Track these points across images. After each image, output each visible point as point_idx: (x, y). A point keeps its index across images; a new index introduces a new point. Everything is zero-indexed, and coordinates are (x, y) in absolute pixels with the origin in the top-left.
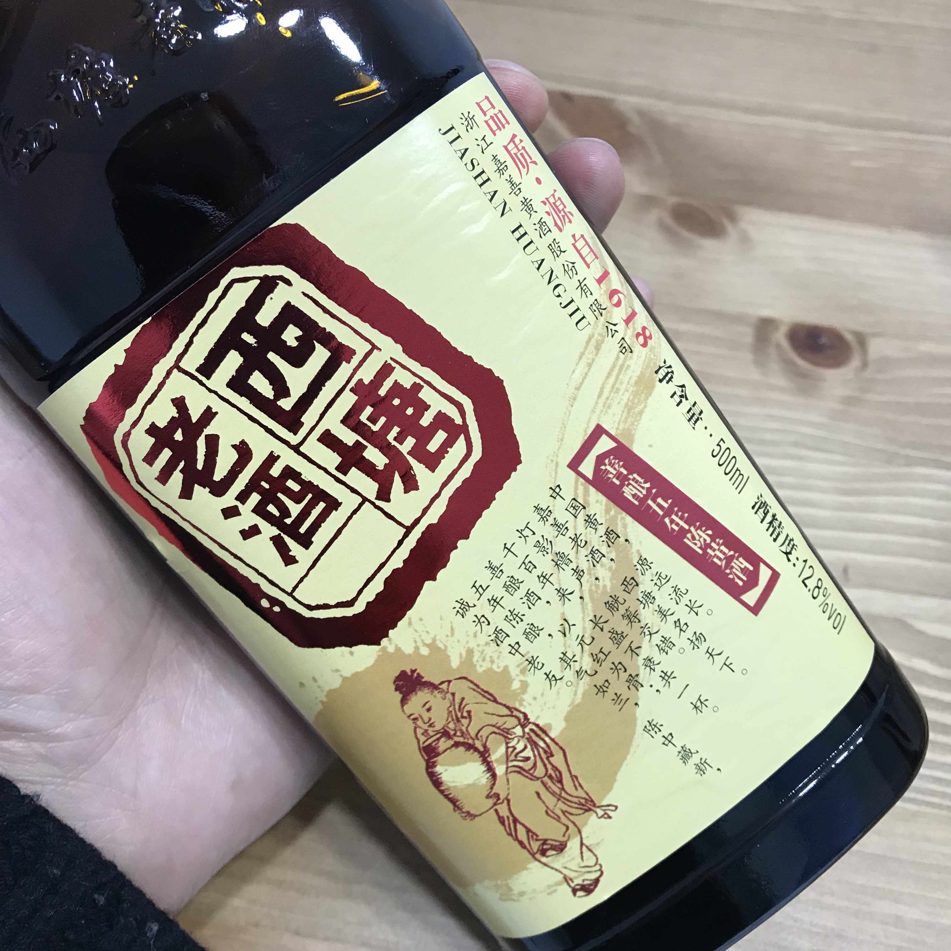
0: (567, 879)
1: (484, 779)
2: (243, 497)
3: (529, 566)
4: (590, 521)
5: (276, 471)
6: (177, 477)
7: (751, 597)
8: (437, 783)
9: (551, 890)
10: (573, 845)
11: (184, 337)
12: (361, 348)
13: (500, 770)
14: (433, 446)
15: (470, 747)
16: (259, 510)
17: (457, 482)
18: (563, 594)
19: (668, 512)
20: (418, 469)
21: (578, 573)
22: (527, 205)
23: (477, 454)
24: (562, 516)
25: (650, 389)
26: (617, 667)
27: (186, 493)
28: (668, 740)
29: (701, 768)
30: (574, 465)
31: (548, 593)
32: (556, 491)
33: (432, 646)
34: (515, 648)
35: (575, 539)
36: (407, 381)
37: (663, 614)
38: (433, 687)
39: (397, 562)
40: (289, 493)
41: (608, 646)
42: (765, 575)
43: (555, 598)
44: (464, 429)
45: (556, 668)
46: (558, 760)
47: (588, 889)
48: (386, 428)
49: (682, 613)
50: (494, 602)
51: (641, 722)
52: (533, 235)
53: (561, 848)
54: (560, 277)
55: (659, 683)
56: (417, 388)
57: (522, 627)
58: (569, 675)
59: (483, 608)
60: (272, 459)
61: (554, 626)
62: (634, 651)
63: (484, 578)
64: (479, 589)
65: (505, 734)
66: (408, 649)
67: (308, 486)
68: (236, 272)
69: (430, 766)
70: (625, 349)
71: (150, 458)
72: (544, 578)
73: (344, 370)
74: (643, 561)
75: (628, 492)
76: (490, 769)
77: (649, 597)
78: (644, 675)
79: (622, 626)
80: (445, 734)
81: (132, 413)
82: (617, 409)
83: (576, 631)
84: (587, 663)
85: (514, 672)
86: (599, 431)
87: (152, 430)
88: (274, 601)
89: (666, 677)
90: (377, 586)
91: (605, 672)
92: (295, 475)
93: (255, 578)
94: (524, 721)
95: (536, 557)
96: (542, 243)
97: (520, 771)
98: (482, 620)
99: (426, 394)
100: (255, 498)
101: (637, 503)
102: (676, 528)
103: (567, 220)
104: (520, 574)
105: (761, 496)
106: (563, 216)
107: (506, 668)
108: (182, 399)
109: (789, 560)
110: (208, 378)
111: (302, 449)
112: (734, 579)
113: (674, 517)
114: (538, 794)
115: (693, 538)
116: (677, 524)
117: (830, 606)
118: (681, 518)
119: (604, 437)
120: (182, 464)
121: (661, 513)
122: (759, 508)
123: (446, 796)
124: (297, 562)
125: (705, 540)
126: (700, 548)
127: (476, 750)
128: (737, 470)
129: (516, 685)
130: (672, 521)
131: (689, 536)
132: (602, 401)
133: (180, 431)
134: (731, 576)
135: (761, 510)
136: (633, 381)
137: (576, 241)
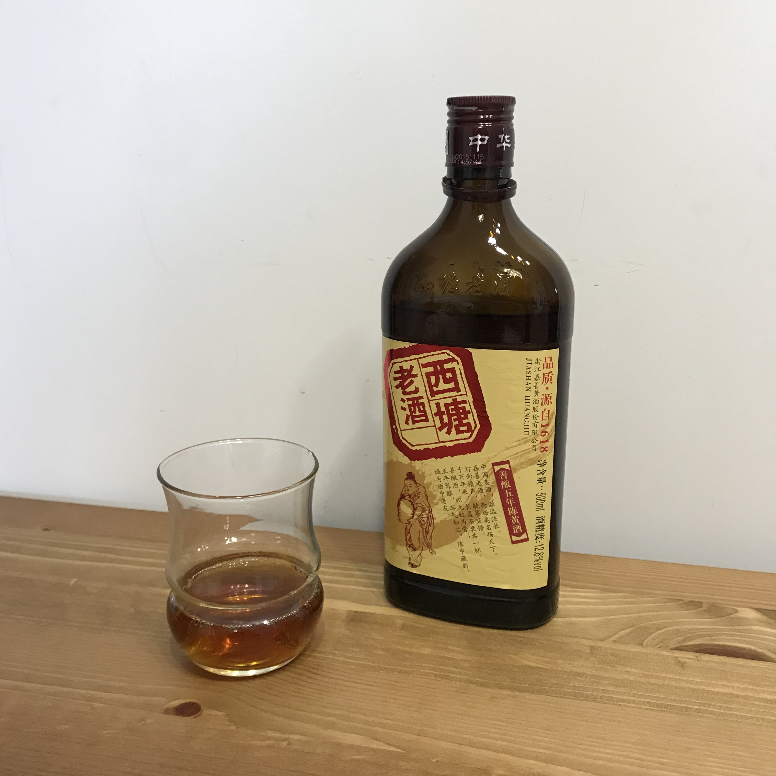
0: (410, 559)
1: (410, 515)
2: (408, 400)
3: (462, 477)
4: (486, 481)
5: (420, 401)
6: (398, 382)
7: (515, 538)
8: (399, 505)
9: (405, 557)
10: (418, 552)
11: (425, 355)
12: (463, 392)
13: (415, 517)
14: (461, 429)
15: (413, 505)
16: (409, 406)
17: (460, 442)
18: (464, 492)
19: (509, 498)
20: (453, 431)
21: (473, 491)
22: (537, 393)
23: (471, 440)
24: (480, 474)
25: (532, 464)
26: (464, 521)
27: (397, 387)
28: (462, 551)
29: (465, 566)
30: (494, 464)
31: (461, 488)
32: (483, 466)
33: (423, 473)
34: (442, 493)
35: (479, 482)
36: (468, 408)
37: (487, 520)
38: (416, 483)
39: (431, 447)
40: (419, 408)
41: (466, 514)
42: (524, 536)
43: (462, 491)
44: (473, 432)
45: (448, 507)
46: (431, 528)
47: (413, 566)
48: (454, 415)
49: (492, 525)
50: (446, 478)
51: (459, 540)
52: (531, 401)
53: (415, 550)
54: (530, 417)
55: (471, 535)
56: (469, 412)
57: (448, 490)
58: (450, 512)
59: (442, 477)
60: (421, 398)
61: (456, 498)
62: (471, 522)
63: (448, 470)
64: (445, 472)
65: (423, 510)
66: (417, 469)
67: (424, 411)
68: (448, 351)
69: (400, 499)
70: (534, 448)
71: (396, 372)
72: (463, 483)
73: (455, 393)
74: (492, 503)
75: (503, 483)
76: (413, 514)
77: (486, 513)
78: (469, 529)
79: (473, 513)
80: (410, 496)
81: (400, 360)
82: (517, 461)
83: (461, 503)
84: (457, 513)
85: (437, 498)
86: (507, 462)
87: (401, 367)
88: (396, 428)
89: (474, 536)
90: (422, 448)
91: (460, 520)
92: (424, 407)
93: (396, 419)
94: (430, 511)
95: (465, 477)
96: (532, 405)
97: (420, 522)
98: (439, 479)
99: (470, 416)
100: (411, 402)
101: (503, 488)
102: (508, 504)
103: (547, 403)
104: (458, 477)
105: (544, 517)
106: (547, 402)
107: (436, 495)
108: (413, 367)
109: (536, 539)
110: (423, 368)
111: (430, 402)
112: (513, 530)
113: (510, 500)
114: (420, 531)
115: (511, 510)
116: (509, 503)
117: (539, 562)
118: (512, 502)
119: (508, 465)
120: (401, 380)
121: (507, 496)
122: (540, 519)
123: (398, 511)
124: (408, 425)
125: (514, 513)
126: (511, 514)
127: (414, 507)
128: (542, 504)
129: (435, 501)
130: (509, 501)
131: (510, 508)
132: (515, 456)
133: (407, 373)
134: (513, 528)
135: (540, 521)
136: (529, 458)
137: (545, 411)
